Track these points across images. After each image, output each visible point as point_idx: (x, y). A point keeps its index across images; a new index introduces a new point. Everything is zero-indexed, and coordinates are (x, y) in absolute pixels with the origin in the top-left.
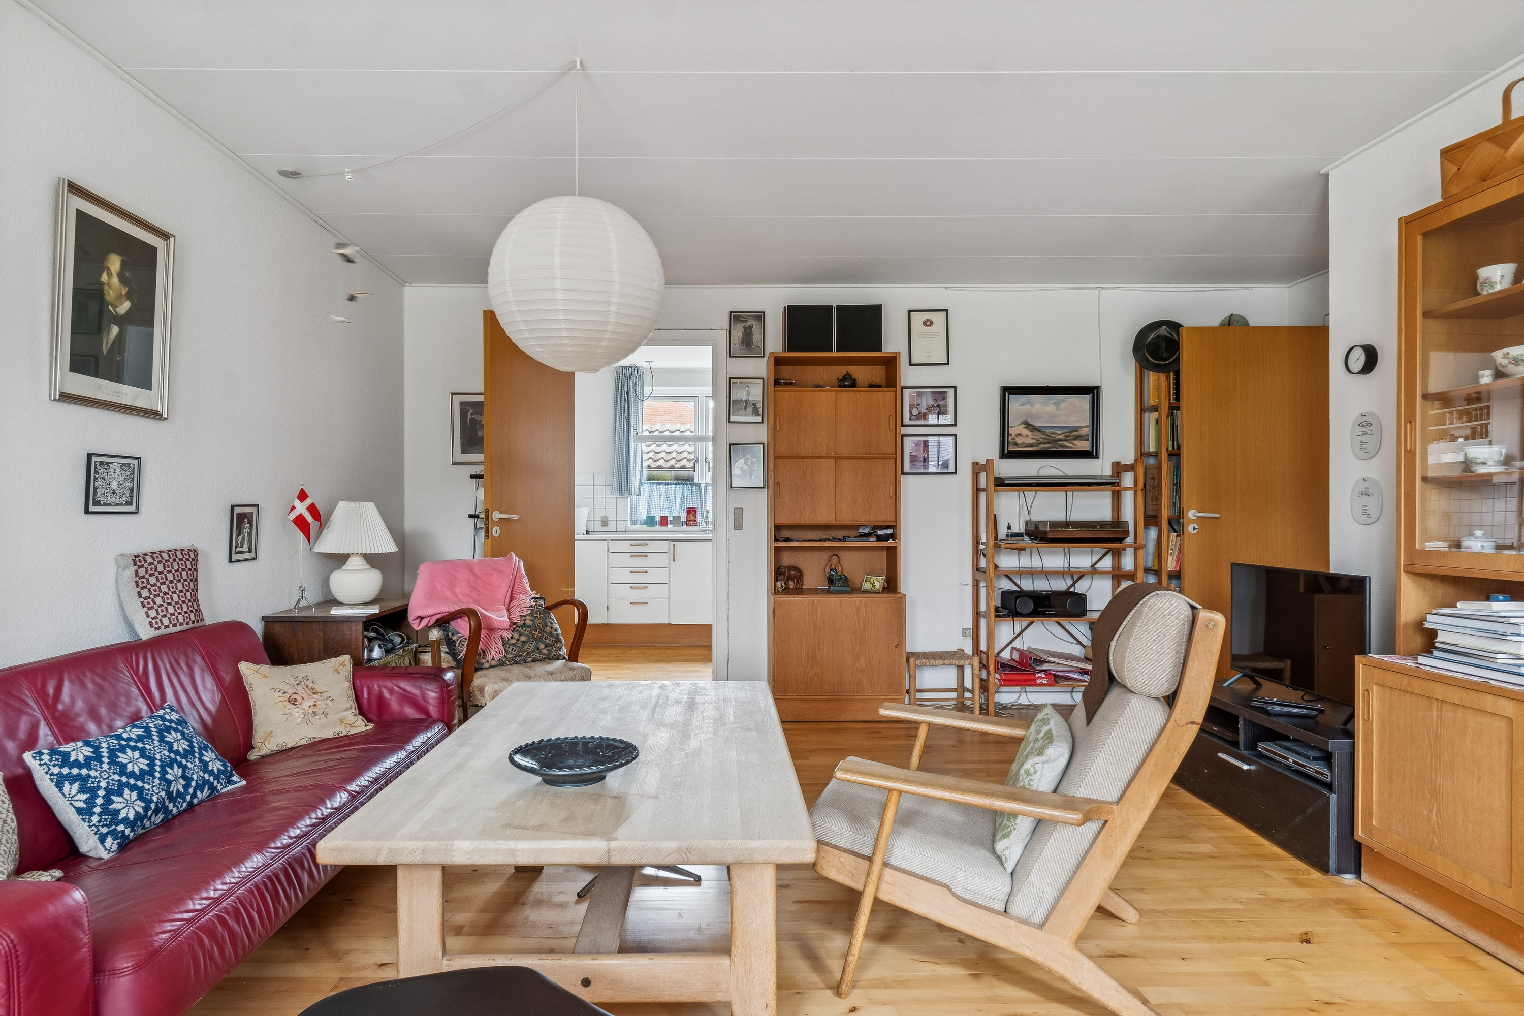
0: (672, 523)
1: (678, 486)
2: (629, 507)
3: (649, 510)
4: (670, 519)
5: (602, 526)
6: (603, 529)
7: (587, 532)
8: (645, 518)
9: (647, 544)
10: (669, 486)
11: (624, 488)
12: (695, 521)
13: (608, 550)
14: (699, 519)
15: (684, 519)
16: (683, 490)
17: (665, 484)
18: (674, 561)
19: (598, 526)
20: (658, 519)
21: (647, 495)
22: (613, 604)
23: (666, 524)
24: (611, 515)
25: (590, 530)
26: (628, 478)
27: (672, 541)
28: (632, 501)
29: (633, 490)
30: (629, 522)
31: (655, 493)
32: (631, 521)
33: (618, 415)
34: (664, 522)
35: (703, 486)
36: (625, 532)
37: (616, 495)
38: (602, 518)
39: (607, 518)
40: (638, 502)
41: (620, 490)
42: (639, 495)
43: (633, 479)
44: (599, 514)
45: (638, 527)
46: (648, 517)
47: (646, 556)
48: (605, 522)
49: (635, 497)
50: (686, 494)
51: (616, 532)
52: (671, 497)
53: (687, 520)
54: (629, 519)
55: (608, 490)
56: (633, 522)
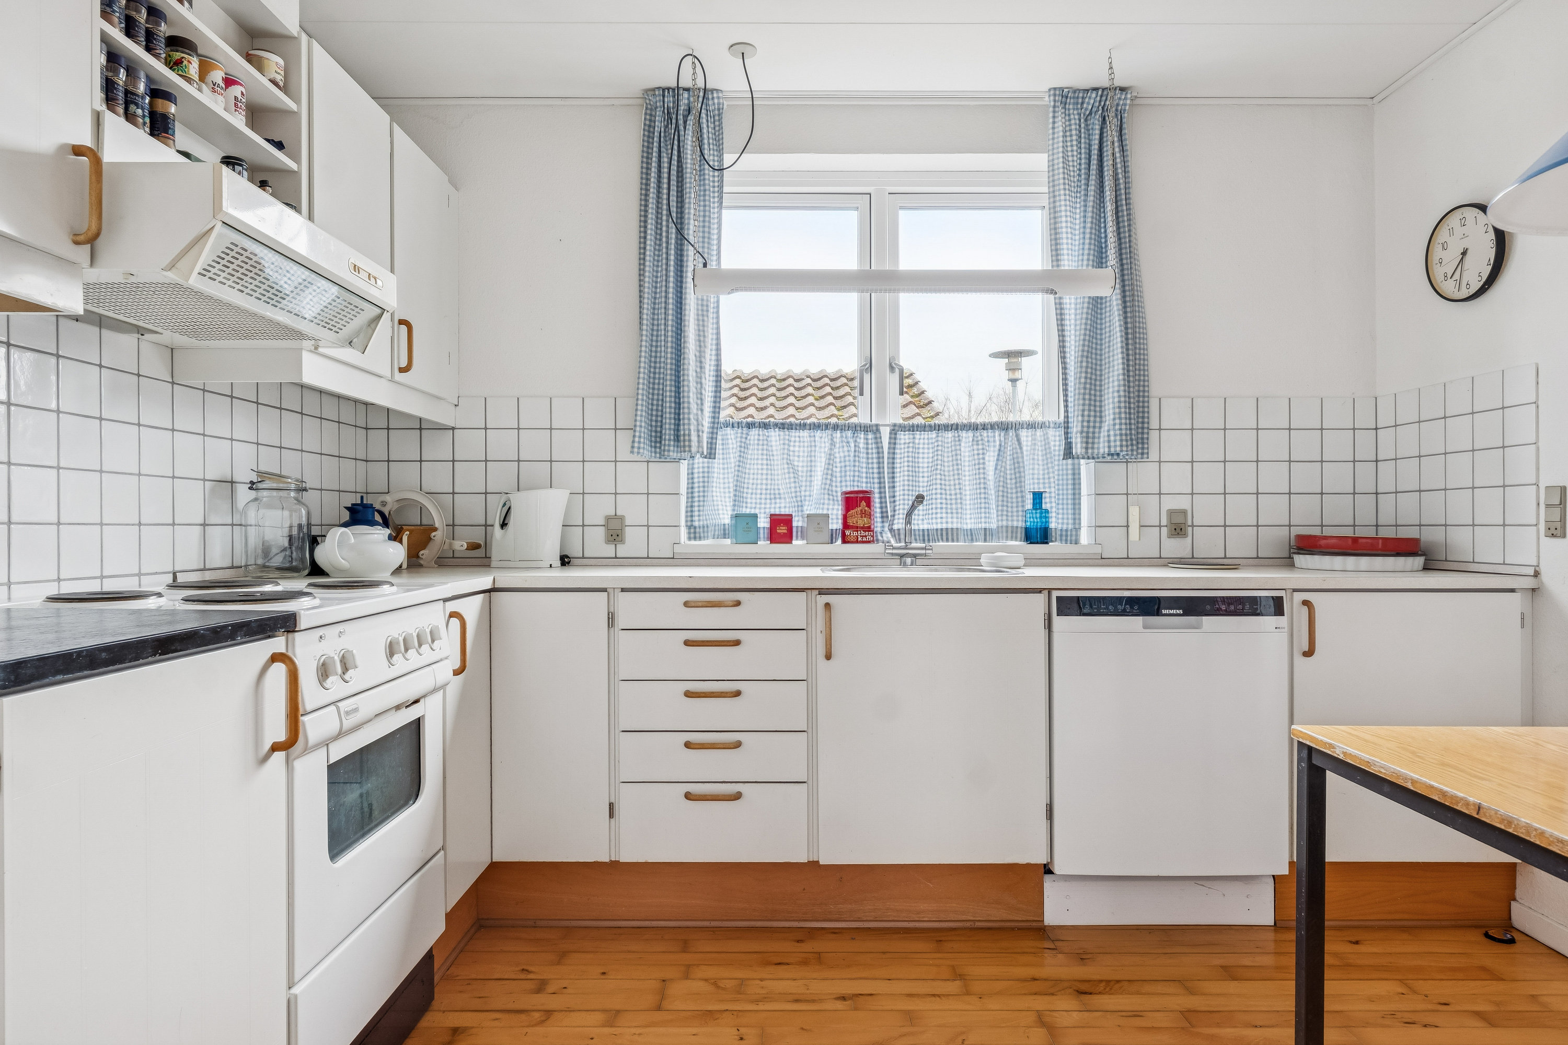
0: (803, 535)
1: (818, 433)
2: (683, 489)
3: (738, 498)
4: (797, 523)
5: (608, 541)
6: (609, 550)
7: (565, 561)
8: (727, 520)
9: (738, 603)
10: (794, 433)
11: (668, 433)
12: (869, 529)
13: (611, 619)
14: (877, 526)
15: (836, 524)
16: (833, 444)
17: (782, 426)
18: (828, 657)
19: (596, 543)
20: (764, 523)
21: (733, 459)
22: (628, 798)
23: (788, 538)
24: (632, 511)
25: (575, 550)
26: (678, 404)
27: (822, 592)
28: (691, 474)
29: (694, 438)
30: (683, 531)
31: (754, 453)
32: (689, 527)
33: (651, 226)
34: (782, 530)
35: (885, 433)
36: (673, 560)
37: (646, 453)
38: (608, 519)
39: (622, 519)
40: (707, 475)
41: (657, 440)
42: (711, 455)
43: (694, 407)
44: (598, 510)
45: (707, 544)
46: (737, 517)
47: (737, 643)
48: (615, 534)
49: (698, 460)
50: (839, 454)
51: (648, 560)
52: (800, 464)
53: (846, 526)
54: (683, 523)
55: (624, 439)
56: (694, 533)
